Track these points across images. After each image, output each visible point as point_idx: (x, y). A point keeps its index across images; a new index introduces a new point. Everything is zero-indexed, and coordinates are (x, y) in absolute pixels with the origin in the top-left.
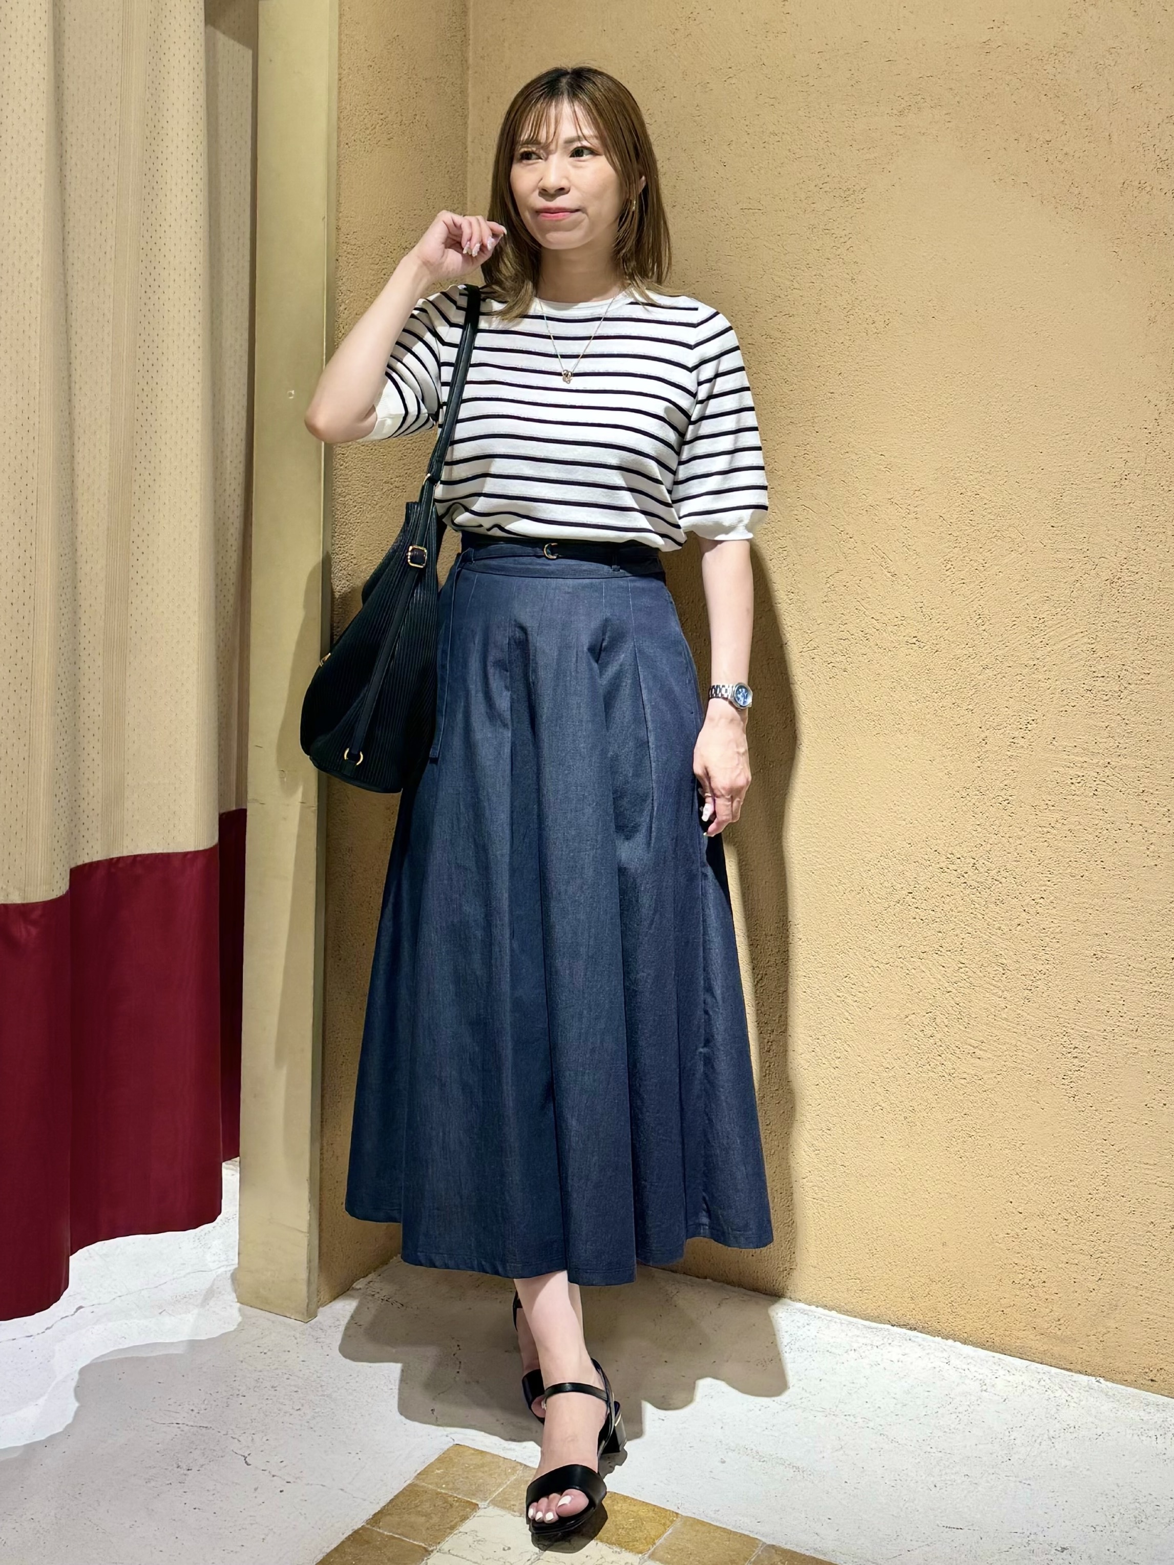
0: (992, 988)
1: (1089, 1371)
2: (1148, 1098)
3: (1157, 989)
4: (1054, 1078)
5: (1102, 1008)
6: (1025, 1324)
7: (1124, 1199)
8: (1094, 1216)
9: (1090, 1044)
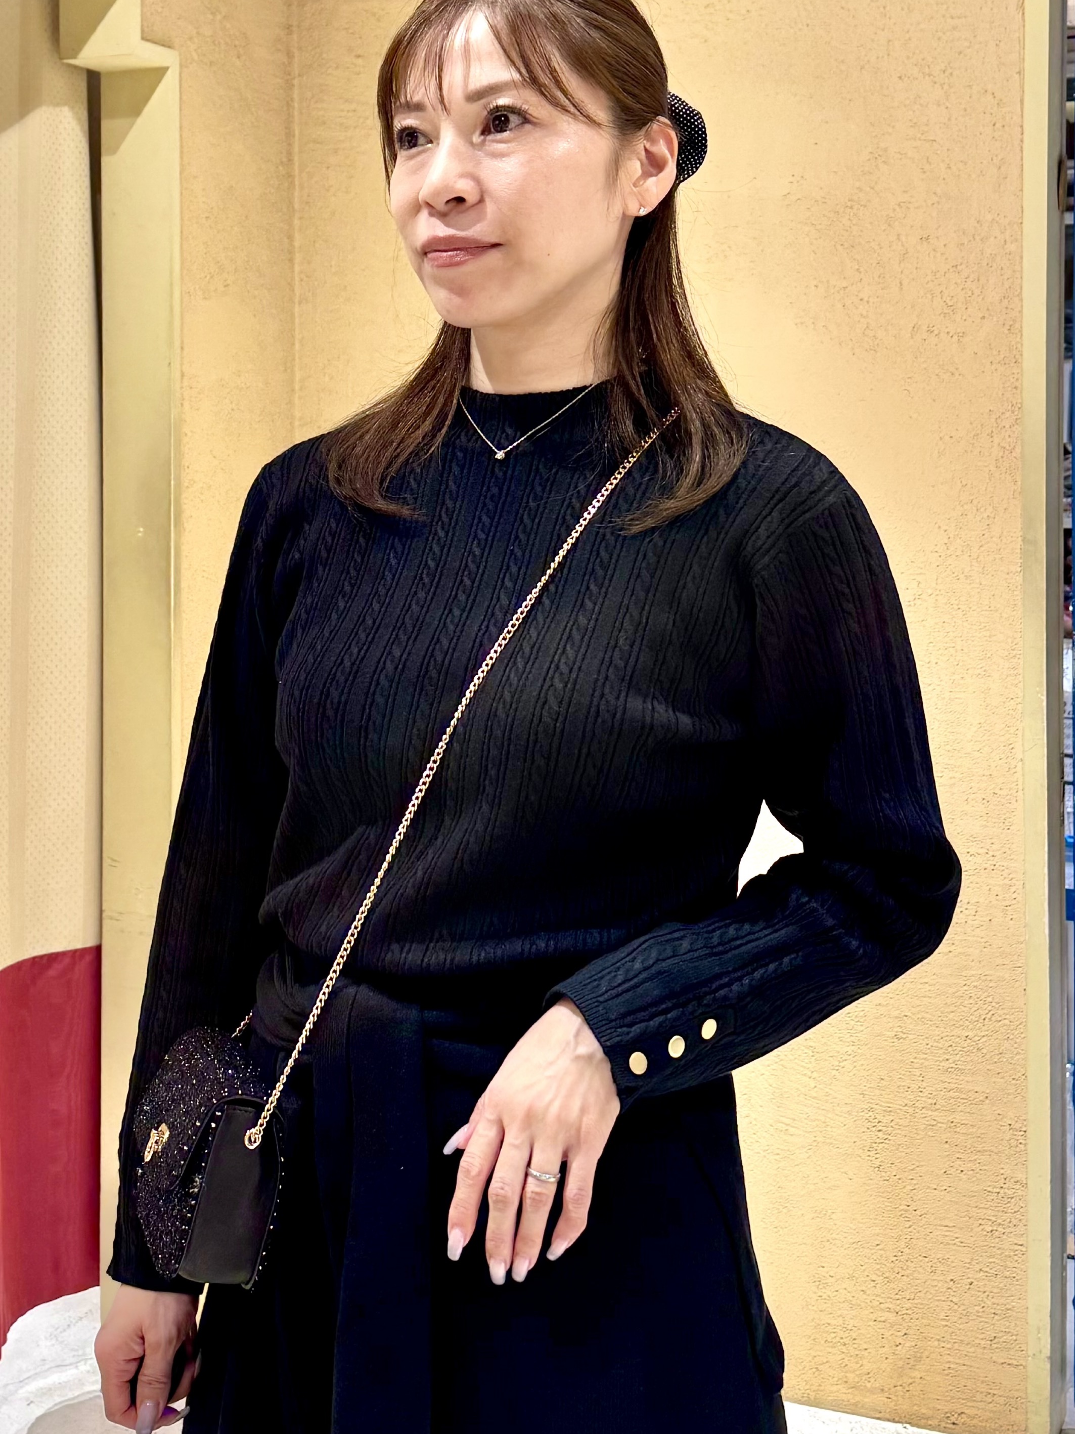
0: (802, 1069)
1: (897, 1419)
2: (946, 1166)
3: (953, 1065)
4: (861, 1151)
5: (903, 1084)
6: (836, 1379)
7: (927, 1260)
8: (899, 1276)
9: (892, 1118)
